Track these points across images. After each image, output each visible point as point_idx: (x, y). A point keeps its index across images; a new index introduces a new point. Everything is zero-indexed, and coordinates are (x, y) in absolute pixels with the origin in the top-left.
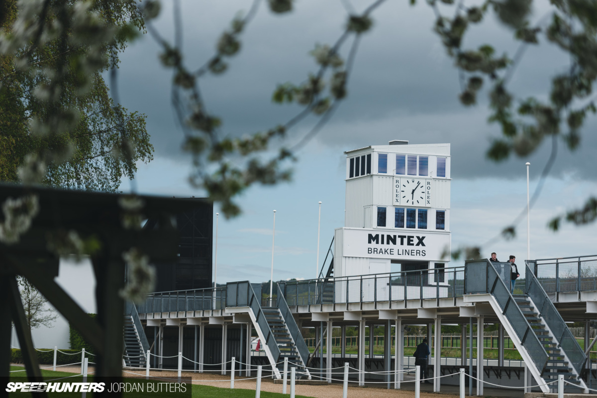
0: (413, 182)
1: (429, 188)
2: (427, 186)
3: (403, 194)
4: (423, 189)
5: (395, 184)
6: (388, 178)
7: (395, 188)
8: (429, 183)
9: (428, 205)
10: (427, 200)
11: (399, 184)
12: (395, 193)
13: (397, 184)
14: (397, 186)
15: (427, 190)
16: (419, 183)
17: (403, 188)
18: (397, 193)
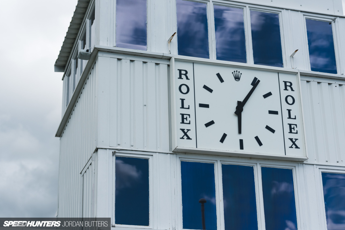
0: (237, 78)
1: (290, 100)
2: (285, 94)
3: (204, 115)
4: (273, 103)
5: (176, 82)
6: (151, 64)
7: (177, 96)
8: (288, 85)
9: (293, 153)
10: (288, 136)
11: (190, 83)
12: (177, 111)
13: (181, 82)
14: (184, 89)
15: (286, 106)
16: (255, 83)
17: (203, 97)
18: (184, 111)
